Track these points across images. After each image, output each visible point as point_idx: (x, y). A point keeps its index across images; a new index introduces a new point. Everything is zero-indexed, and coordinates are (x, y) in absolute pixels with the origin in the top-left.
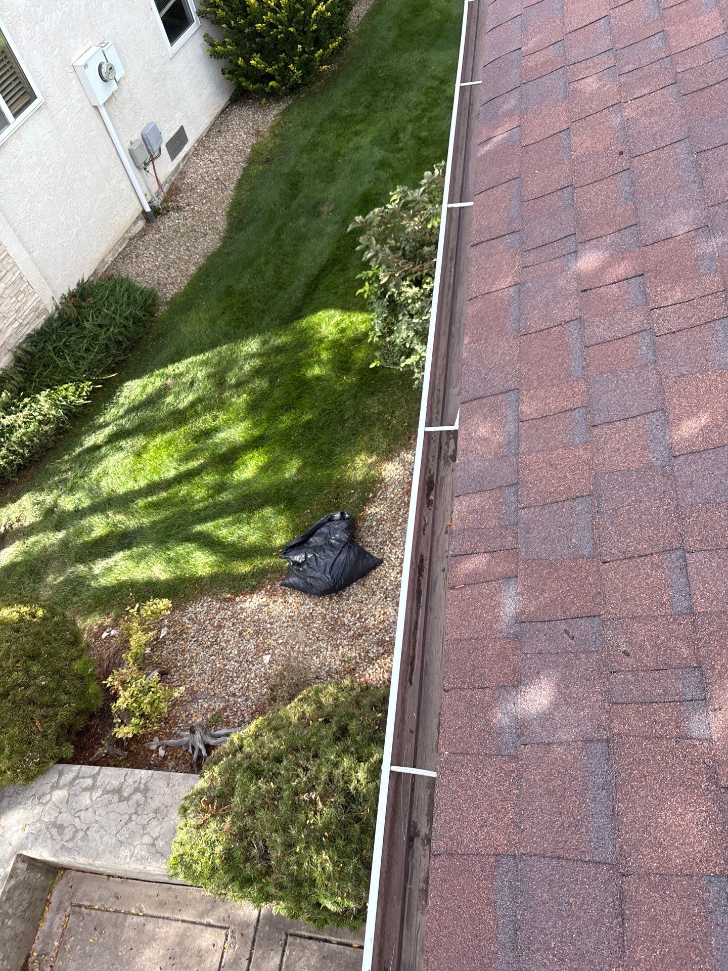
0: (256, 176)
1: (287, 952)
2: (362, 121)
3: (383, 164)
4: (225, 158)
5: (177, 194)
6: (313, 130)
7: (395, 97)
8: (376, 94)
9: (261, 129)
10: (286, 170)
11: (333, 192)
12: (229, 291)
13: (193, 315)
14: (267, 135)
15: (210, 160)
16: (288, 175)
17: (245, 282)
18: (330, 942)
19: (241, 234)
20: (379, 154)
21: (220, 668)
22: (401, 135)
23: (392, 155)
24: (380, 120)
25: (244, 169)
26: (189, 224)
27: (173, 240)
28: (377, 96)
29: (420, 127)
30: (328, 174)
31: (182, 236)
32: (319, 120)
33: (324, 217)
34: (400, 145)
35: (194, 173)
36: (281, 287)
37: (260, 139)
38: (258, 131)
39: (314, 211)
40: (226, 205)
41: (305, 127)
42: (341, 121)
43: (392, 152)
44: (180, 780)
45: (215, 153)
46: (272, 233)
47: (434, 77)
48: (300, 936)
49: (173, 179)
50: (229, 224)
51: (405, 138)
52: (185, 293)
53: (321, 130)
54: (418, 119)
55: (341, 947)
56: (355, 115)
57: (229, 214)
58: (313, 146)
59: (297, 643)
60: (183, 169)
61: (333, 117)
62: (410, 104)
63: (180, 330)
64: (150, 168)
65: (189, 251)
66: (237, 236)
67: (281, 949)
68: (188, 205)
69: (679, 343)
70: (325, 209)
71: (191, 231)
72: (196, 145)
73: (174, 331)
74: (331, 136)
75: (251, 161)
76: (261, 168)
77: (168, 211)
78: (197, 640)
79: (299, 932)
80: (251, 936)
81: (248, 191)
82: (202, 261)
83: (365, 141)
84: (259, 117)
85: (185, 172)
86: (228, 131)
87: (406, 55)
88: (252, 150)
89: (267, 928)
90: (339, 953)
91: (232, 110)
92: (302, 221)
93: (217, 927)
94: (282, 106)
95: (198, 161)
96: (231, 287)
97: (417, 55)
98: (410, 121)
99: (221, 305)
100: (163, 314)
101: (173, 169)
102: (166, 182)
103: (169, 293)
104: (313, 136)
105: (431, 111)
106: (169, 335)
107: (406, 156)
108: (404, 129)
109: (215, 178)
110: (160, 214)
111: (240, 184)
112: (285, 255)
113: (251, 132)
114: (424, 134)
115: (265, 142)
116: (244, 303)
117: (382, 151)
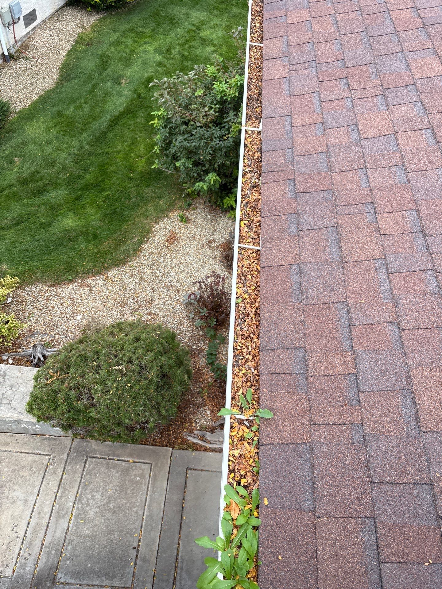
0: (80, 51)
1: (87, 466)
2: (149, 37)
3: (160, 64)
4: (61, 36)
5: (26, 50)
6: (118, 34)
7: (170, 29)
8: (159, 25)
9: (85, 25)
10: (100, 53)
11: (128, 72)
12: (60, 114)
13: (34, 123)
14: (89, 29)
15: (50, 35)
16: (102, 56)
17: (70, 111)
18: (114, 460)
19: (69, 83)
20: (158, 58)
21: (49, 320)
22: (173, 51)
23: (166, 60)
24: (160, 39)
25: (72, 45)
26: (33, 69)
27: (21, 76)
28: (159, 26)
29: (184, 49)
30: (127, 61)
31: (28, 75)
32: (123, 30)
33: (123, 85)
34: (172, 56)
35: (39, 40)
36: (94, 118)
37: (84, 31)
38: (83, 26)
39: (117, 81)
40: (59, 64)
41: (114, 31)
42: (136, 33)
43: (166, 59)
44: (28, 370)
45: (54, 31)
46: (89, 87)
47: (193, 25)
48: (96, 458)
49: (24, 40)
50: (61, 75)
51: (175, 52)
52: (29, 109)
53: (124, 35)
54: (183, 45)
55: (120, 462)
56: (145, 32)
57: (61, 70)
58: (118, 43)
59: (98, 310)
60: (31, 35)
61: (132, 30)
62: (178, 36)
63: (25, 130)
64: (11, 27)
65: (33, 85)
66: (65, 84)
67: (83, 464)
68: (33, 58)
69: (363, 102)
70: (123, 81)
71: (34, 74)
72: (41, 23)
73: (21, 130)
74: (130, 41)
75: (77, 42)
76: (84, 47)
77: (20, 58)
78: (33, 305)
79: (95, 456)
80: (65, 459)
81: (75, 59)
82: (41, 93)
83: (151, 49)
84: (85, 18)
85: (33, 38)
86: (64, 21)
87: (178, 8)
88: (79, 36)
89: (75, 454)
90: (118, 465)
91: (66, 10)
92: (109, 84)
93: (43, 455)
94: (100, 16)
95: (42, 34)
96: (61, 112)
97: (184, 10)
98: (178, 44)
99: (54, 121)
100: (13, 119)
101: (25, 33)
102: (19, 40)
103: (18, 107)
104: (118, 38)
105: (191, 42)
106: (17, 132)
107: (175, 63)
108: (174, 48)
109: (53, 46)
110: (13, 58)
111: (69, 54)
112: (97, 101)
113: (78, 25)
114: (186, 54)
115: (87, 33)
116: (69, 123)
117: (161, 57)
